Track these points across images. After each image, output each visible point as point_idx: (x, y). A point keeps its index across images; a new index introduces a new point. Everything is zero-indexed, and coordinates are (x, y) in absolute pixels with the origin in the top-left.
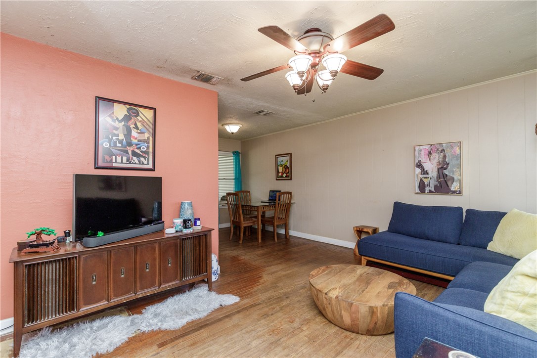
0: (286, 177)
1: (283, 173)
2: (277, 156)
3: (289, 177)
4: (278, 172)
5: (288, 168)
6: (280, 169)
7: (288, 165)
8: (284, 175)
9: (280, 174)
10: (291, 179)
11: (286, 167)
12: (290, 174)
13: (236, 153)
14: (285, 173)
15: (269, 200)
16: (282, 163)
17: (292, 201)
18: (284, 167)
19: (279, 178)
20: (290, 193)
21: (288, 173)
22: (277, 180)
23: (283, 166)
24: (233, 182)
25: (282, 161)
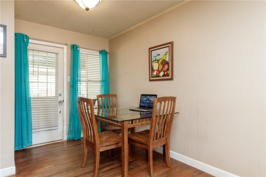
0: (164, 75)
1: (159, 72)
2: (151, 49)
3: (169, 76)
4: (153, 70)
5: (167, 63)
6: (156, 66)
7: (167, 59)
8: (162, 74)
9: (155, 73)
10: (171, 79)
11: (164, 63)
12: (170, 72)
13: (101, 52)
14: (162, 70)
15: (141, 107)
16: (158, 58)
17: (176, 111)
18: (162, 63)
19: (153, 78)
20: (173, 99)
21: (168, 69)
22: (150, 80)
23: (160, 62)
24: (99, 84)
25: (159, 55)
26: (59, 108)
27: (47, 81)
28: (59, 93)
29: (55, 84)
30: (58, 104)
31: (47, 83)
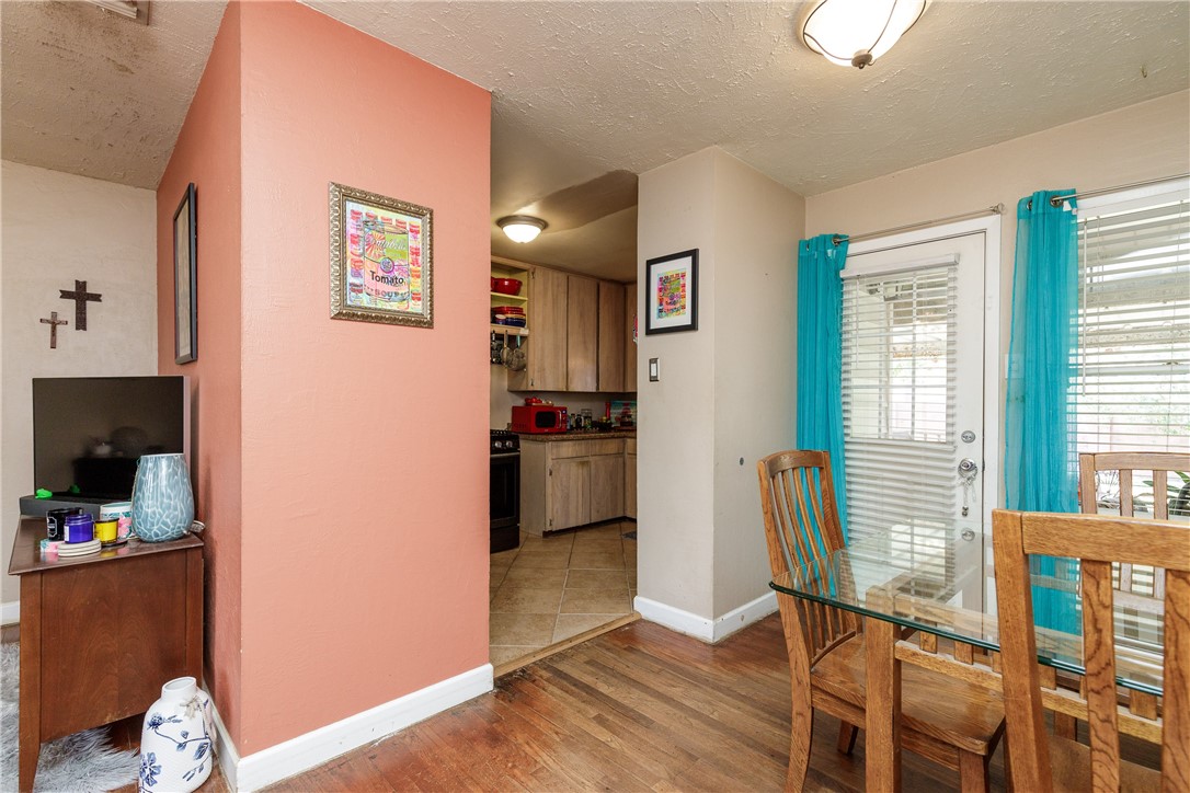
26: (959, 492)
27: (914, 381)
28: (960, 430)
29: (944, 390)
30: (956, 473)
31: (914, 390)
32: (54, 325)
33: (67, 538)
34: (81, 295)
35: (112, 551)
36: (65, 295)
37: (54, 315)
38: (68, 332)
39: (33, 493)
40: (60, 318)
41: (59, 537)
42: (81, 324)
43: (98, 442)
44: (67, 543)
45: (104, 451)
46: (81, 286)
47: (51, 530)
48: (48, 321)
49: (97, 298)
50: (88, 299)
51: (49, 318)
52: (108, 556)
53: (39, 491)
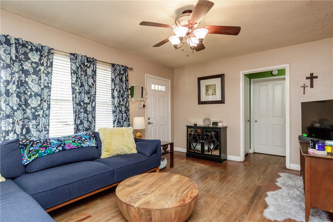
32: (304, 87)
33: (317, 148)
34: (312, 78)
35: (331, 156)
36: (307, 78)
37: (304, 85)
38: (308, 89)
39: (301, 135)
40: (306, 85)
41: (314, 147)
42: (312, 86)
43: (315, 122)
44: (317, 150)
45: (318, 125)
46: (312, 74)
47: (311, 145)
48: (303, 87)
49: (316, 77)
50: (314, 78)
51: (303, 86)
52: (329, 157)
53: (303, 134)
